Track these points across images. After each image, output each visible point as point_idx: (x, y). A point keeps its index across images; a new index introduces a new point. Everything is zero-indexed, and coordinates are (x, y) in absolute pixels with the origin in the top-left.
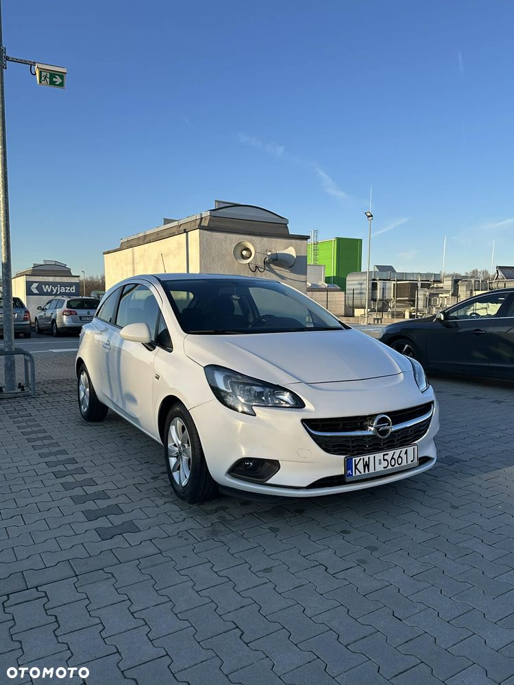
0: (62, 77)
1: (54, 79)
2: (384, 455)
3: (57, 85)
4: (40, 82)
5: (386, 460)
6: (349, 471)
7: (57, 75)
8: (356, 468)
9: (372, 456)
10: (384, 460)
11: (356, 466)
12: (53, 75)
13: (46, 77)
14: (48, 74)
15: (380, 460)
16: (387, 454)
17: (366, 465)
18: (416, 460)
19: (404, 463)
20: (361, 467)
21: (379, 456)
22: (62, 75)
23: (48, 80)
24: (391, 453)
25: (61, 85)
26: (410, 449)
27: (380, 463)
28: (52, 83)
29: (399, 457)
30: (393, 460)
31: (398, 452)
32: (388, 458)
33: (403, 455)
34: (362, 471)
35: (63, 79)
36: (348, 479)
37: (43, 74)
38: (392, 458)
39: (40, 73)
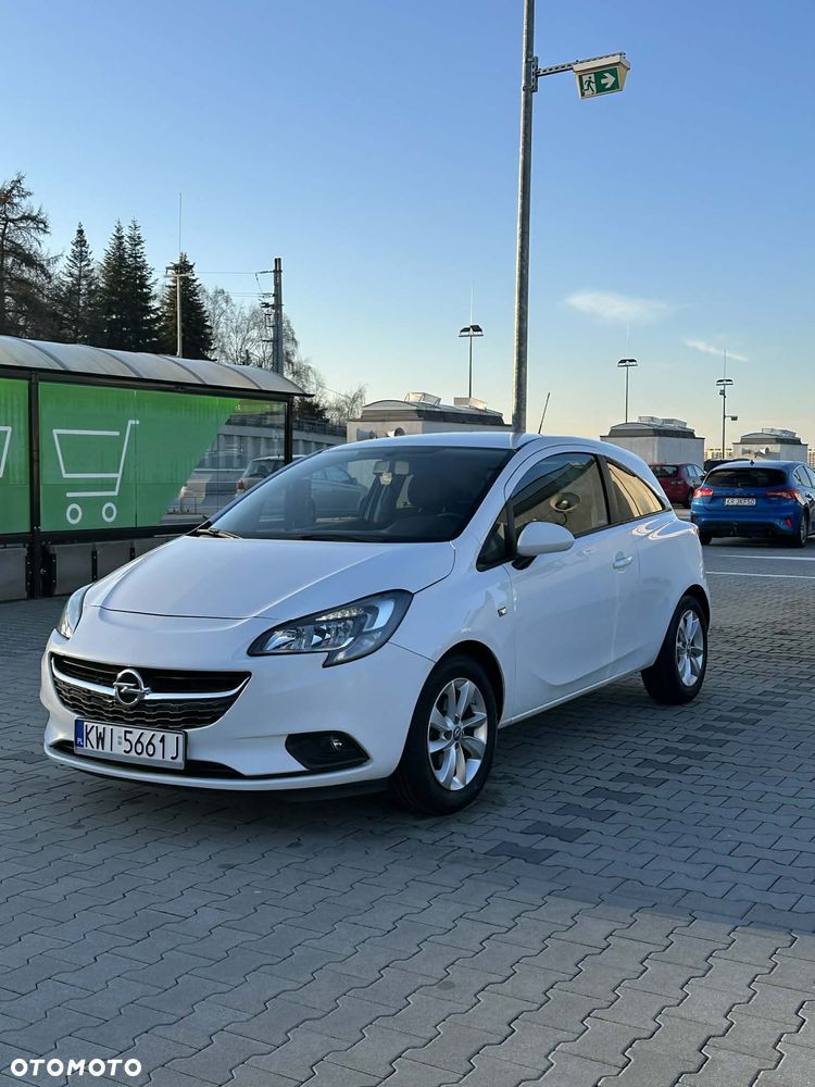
0: (614, 73)
1: (603, 81)
2: (126, 732)
3: (608, 89)
4: (583, 94)
5: (128, 740)
6: (79, 740)
7: (606, 72)
8: (87, 738)
9: (109, 728)
10: (126, 740)
11: (87, 734)
12: (599, 74)
13: (590, 82)
14: (593, 76)
15: (120, 738)
16: (131, 732)
17: (100, 739)
18: (180, 760)
19: (158, 756)
20: (93, 736)
21: (119, 731)
22: (612, 69)
23: (593, 86)
24: (137, 732)
25: (616, 86)
26: (171, 738)
27: (120, 743)
28: (601, 89)
29: (150, 743)
30: (139, 746)
31: (148, 734)
32: (133, 738)
33: (156, 741)
34: (95, 746)
35: (616, 76)
36: (78, 750)
37: (585, 78)
38: (138, 741)
39: (580, 77)
